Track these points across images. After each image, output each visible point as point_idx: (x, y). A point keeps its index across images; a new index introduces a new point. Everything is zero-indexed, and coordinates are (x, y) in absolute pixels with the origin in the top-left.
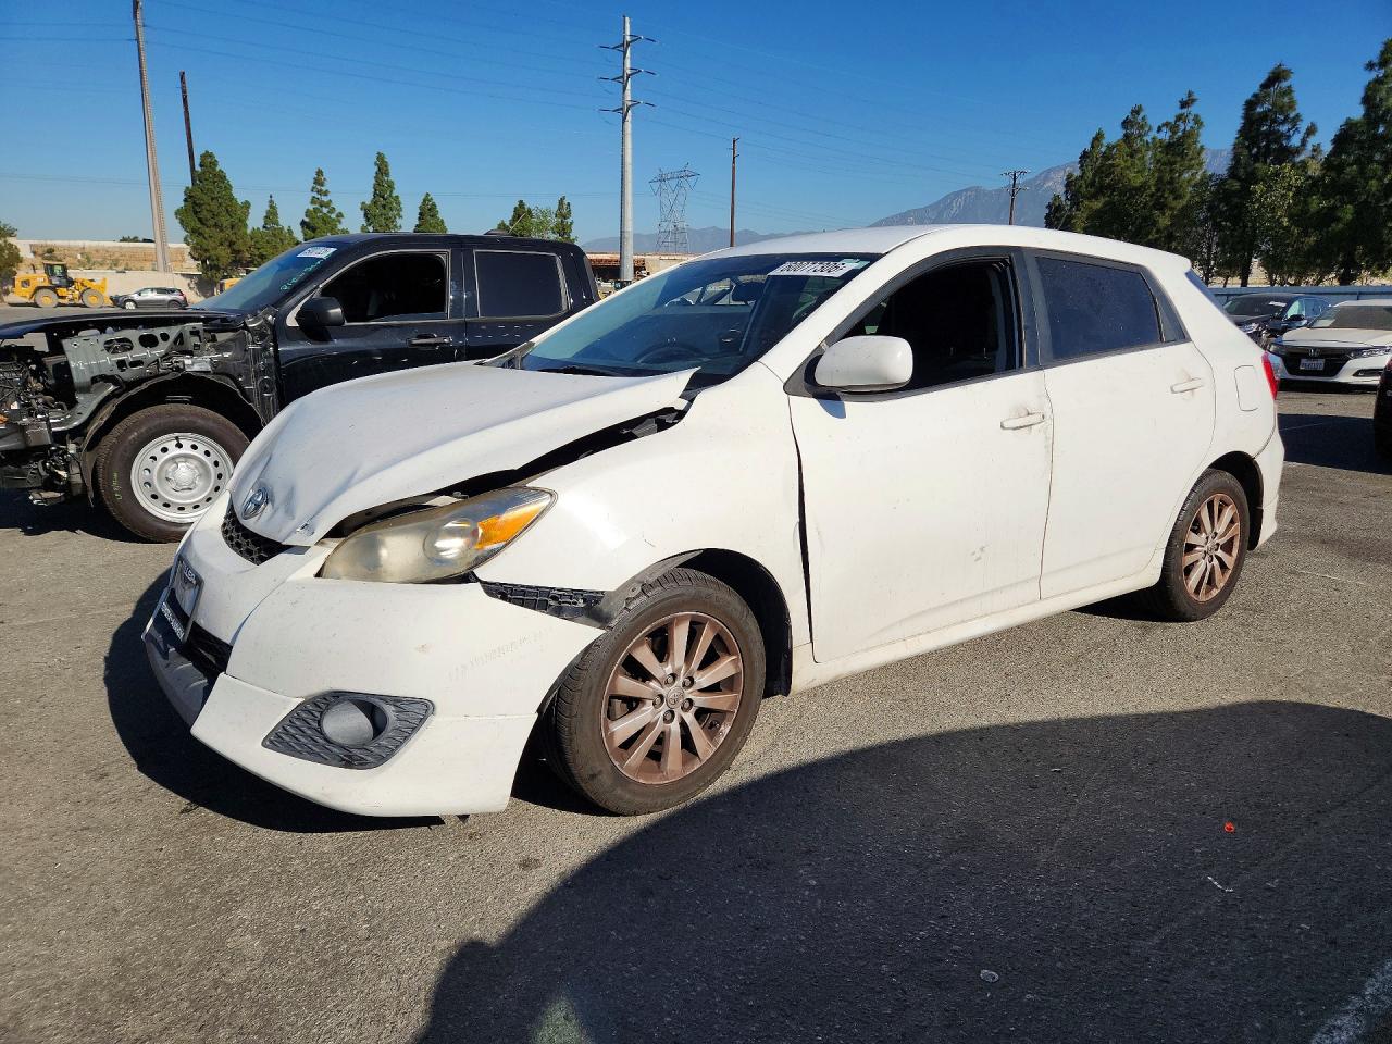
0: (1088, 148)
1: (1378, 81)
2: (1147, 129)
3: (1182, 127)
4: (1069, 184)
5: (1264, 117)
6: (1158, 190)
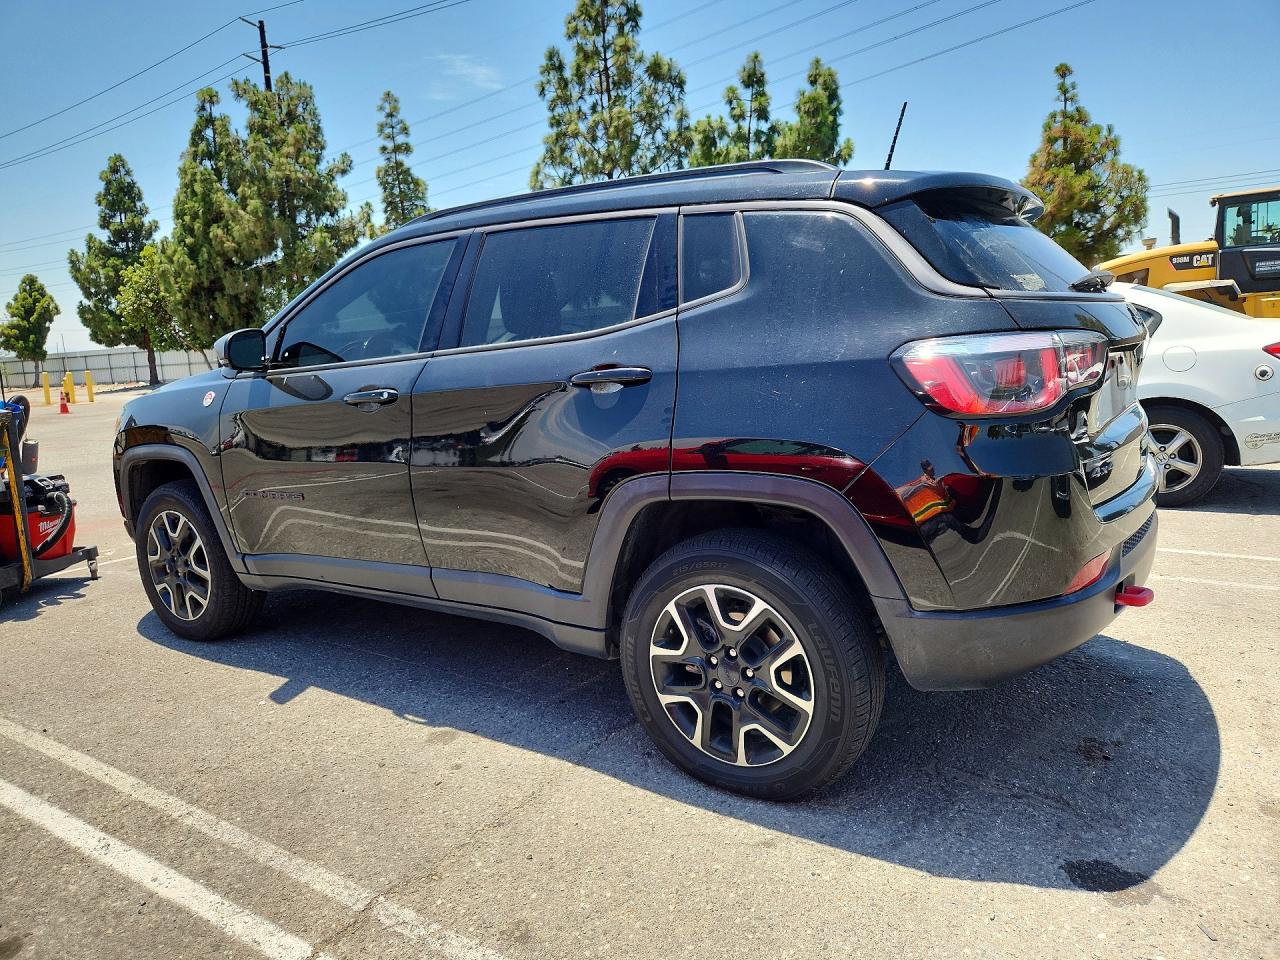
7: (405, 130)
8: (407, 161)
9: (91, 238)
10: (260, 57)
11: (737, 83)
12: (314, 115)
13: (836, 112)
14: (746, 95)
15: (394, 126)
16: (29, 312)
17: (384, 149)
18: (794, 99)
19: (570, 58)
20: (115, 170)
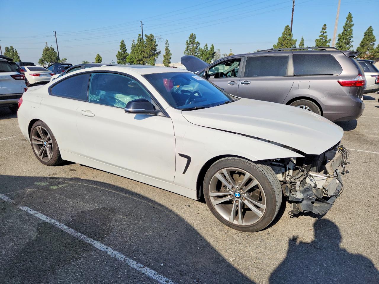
7: (168, 44)
8: (168, 48)
9: (118, 51)
10: (141, 26)
11: (205, 46)
12: (155, 39)
13: (213, 49)
14: (206, 47)
15: (167, 43)
16: (99, 60)
17: (166, 46)
18: (210, 48)
19: (189, 41)
20: (122, 42)
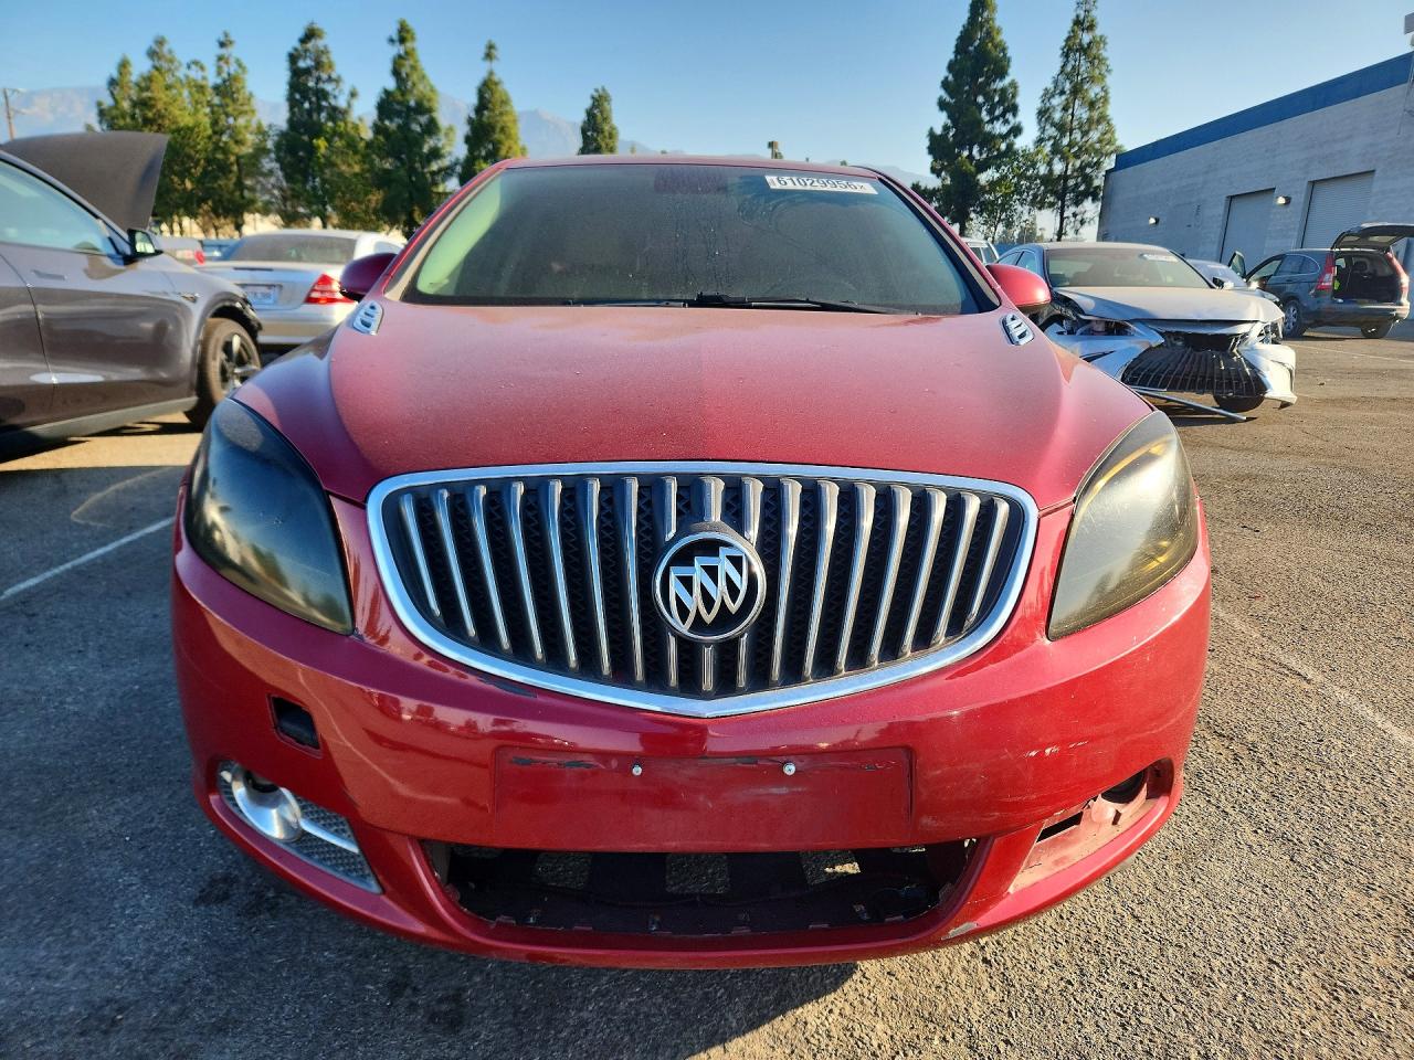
0: (115, 74)
1: (400, 57)
2: (176, 64)
3: (225, 68)
4: (102, 113)
5: (307, 71)
6: (215, 133)
